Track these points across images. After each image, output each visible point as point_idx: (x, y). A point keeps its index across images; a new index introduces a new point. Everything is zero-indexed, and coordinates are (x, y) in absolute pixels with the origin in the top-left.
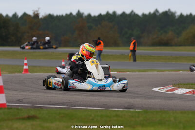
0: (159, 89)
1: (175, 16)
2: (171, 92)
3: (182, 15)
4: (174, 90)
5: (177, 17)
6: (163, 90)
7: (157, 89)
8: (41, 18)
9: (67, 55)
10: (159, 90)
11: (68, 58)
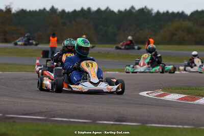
0: (147, 94)
1: (152, 14)
2: (162, 98)
3: (158, 13)
4: (165, 96)
5: (153, 15)
6: (152, 95)
7: (144, 94)
8: (14, 14)
9: (41, 52)
10: (147, 96)
11: (41, 56)
